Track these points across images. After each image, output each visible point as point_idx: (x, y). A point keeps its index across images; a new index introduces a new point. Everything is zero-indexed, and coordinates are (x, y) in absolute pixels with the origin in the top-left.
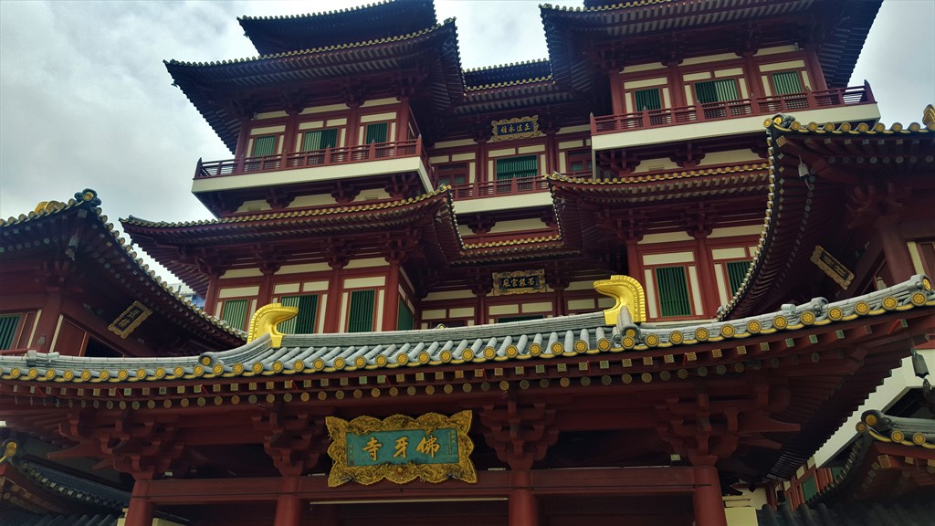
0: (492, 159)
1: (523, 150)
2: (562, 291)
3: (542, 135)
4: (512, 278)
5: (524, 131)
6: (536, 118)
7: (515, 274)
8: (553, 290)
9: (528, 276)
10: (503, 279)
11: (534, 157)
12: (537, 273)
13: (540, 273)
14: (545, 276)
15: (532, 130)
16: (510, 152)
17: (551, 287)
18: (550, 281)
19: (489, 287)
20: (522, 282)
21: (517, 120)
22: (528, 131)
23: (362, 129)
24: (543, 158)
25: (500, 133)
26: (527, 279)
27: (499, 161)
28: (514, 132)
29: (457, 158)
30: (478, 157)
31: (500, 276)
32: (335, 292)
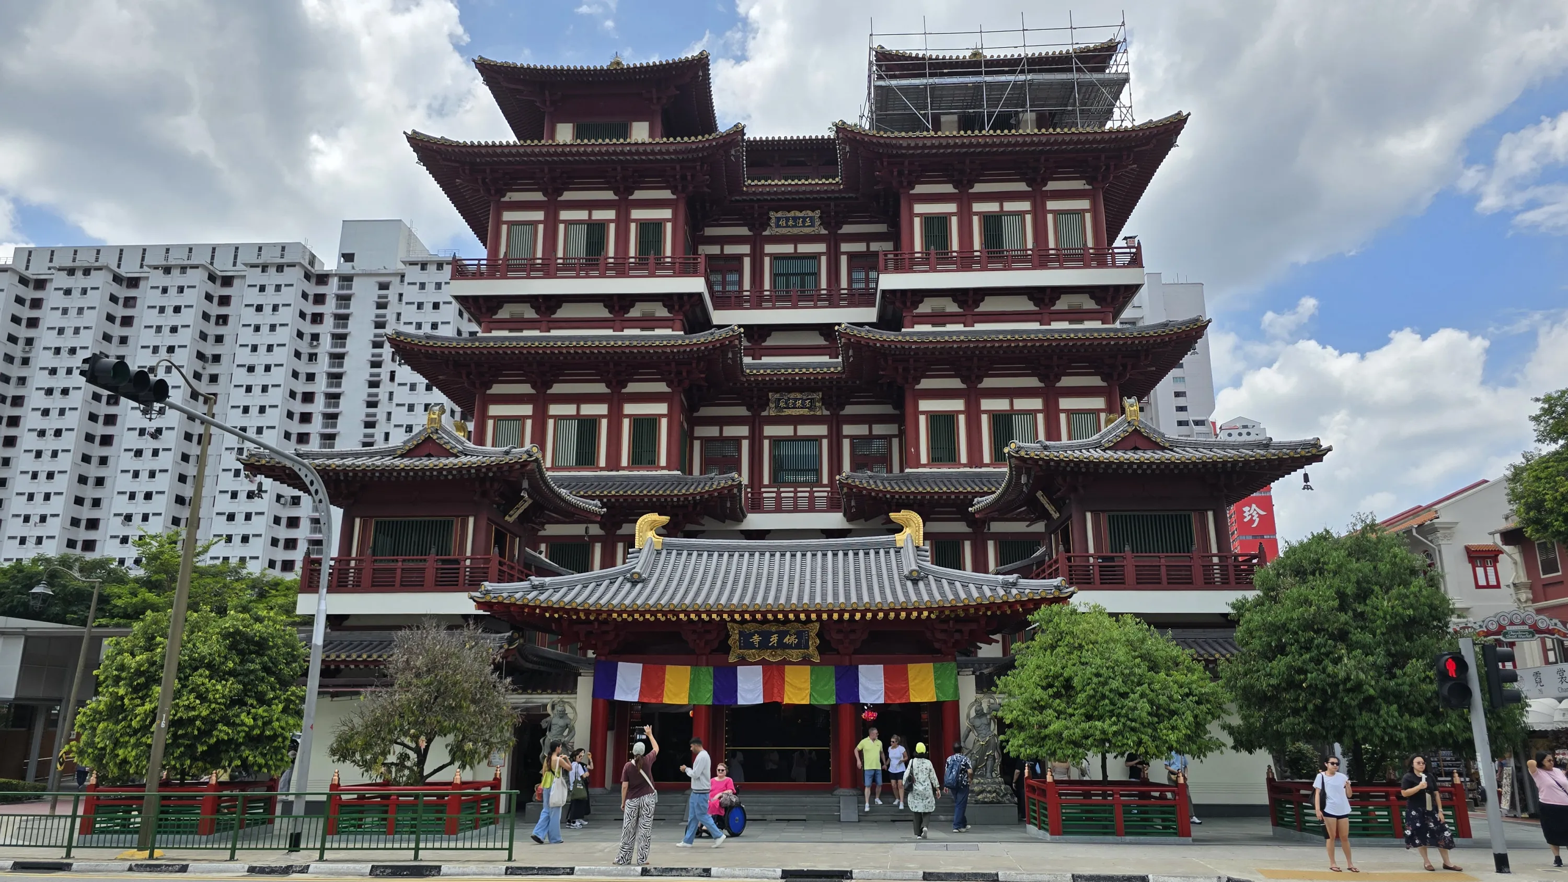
0: (770, 255)
1: (803, 248)
2: (838, 415)
3: (824, 232)
4: (789, 399)
5: (803, 226)
6: (818, 212)
7: (792, 395)
8: (828, 413)
9: (805, 397)
10: (779, 400)
11: (815, 257)
12: (815, 396)
13: (818, 396)
14: (822, 399)
15: (812, 225)
16: (788, 249)
17: (827, 409)
18: (826, 402)
19: (765, 405)
20: (799, 403)
21: (798, 214)
22: (809, 226)
23: (633, 226)
24: (824, 259)
25: (778, 226)
26: (804, 400)
27: (775, 257)
28: (793, 226)
29: (730, 250)
30: (753, 249)
31: (777, 396)
32: (615, 417)
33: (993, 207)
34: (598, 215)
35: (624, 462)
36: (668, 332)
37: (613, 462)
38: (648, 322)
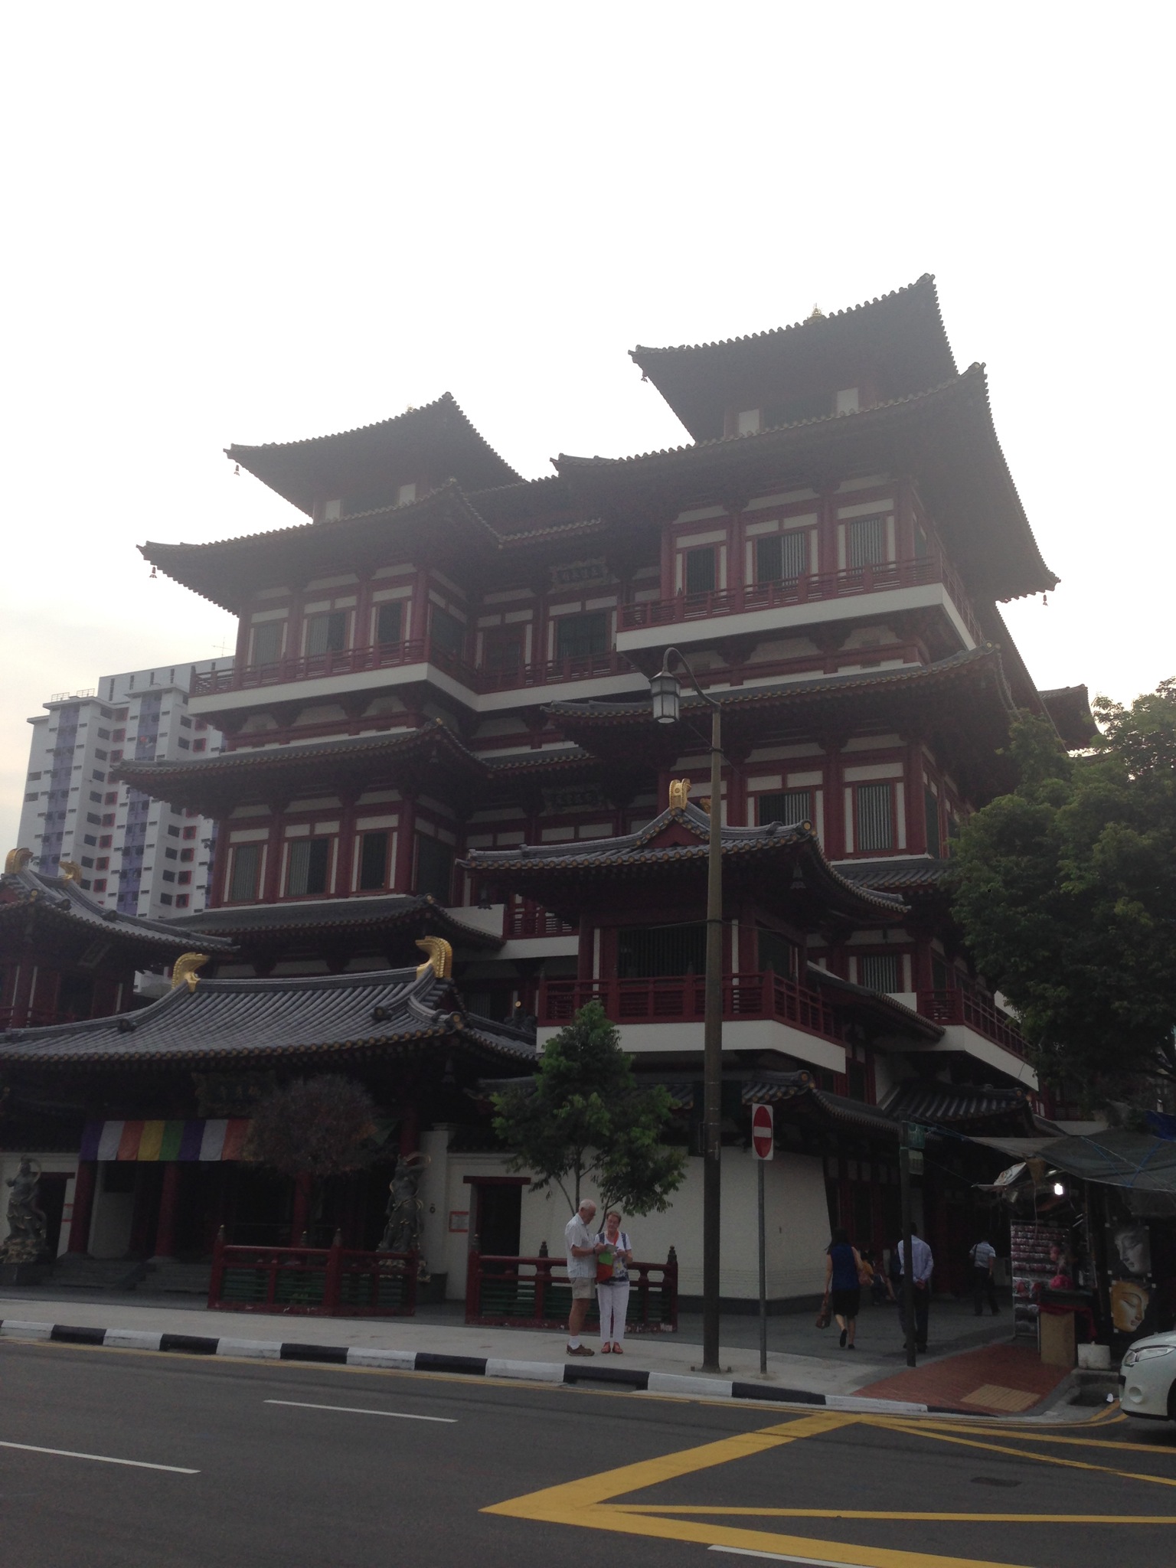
0: (553, 618)
1: (593, 605)
3: (614, 581)
4: (566, 794)
5: (590, 578)
7: (568, 790)
8: (614, 809)
9: (583, 791)
10: (556, 796)
11: (606, 613)
12: (593, 788)
13: (596, 788)
15: (601, 575)
16: (574, 608)
17: (611, 803)
18: (610, 796)
19: (540, 805)
20: (578, 798)
21: (582, 564)
22: (596, 577)
23: (374, 610)
24: (615, 615)
25: (562, 582)
26: (583, 795)
27: (561, 620)
28: (579, 579)
29: (513, 618)
30: (536, 616)
31: (550, 792)
32: (347, 834)
33: (769, 527)
34: (343, 603)
35: (354, 889)
36: (403, 730)
37: (343, 890)
38: (385, 721)
